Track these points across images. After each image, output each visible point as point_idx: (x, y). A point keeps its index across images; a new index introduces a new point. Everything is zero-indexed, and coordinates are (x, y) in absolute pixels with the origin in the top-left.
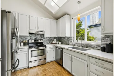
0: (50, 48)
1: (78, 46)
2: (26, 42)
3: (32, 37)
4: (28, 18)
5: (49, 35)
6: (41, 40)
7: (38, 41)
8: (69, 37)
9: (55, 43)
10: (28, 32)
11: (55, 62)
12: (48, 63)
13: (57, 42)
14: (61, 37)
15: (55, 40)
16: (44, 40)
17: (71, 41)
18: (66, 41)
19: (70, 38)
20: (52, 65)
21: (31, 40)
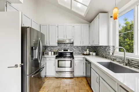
0: (79, 60)
1: (119, 62)
2: (56, 51)
3: (62, 46)
4: (57, 28)
5: (80, 44)
6: (71, 50)
7: (67, 51)
8: (106, 46)
9: (88, 53)
10: (57, 42)
11: (85, 78)
12: (76, 78)
13: (91, 53)
14: (94, 46)
15: (88, 49)
16: (74, 49)
17: (109, 53)
18: (103, 53)
19: (107, 48)
20: (80, 81)
21: (60, 50)
